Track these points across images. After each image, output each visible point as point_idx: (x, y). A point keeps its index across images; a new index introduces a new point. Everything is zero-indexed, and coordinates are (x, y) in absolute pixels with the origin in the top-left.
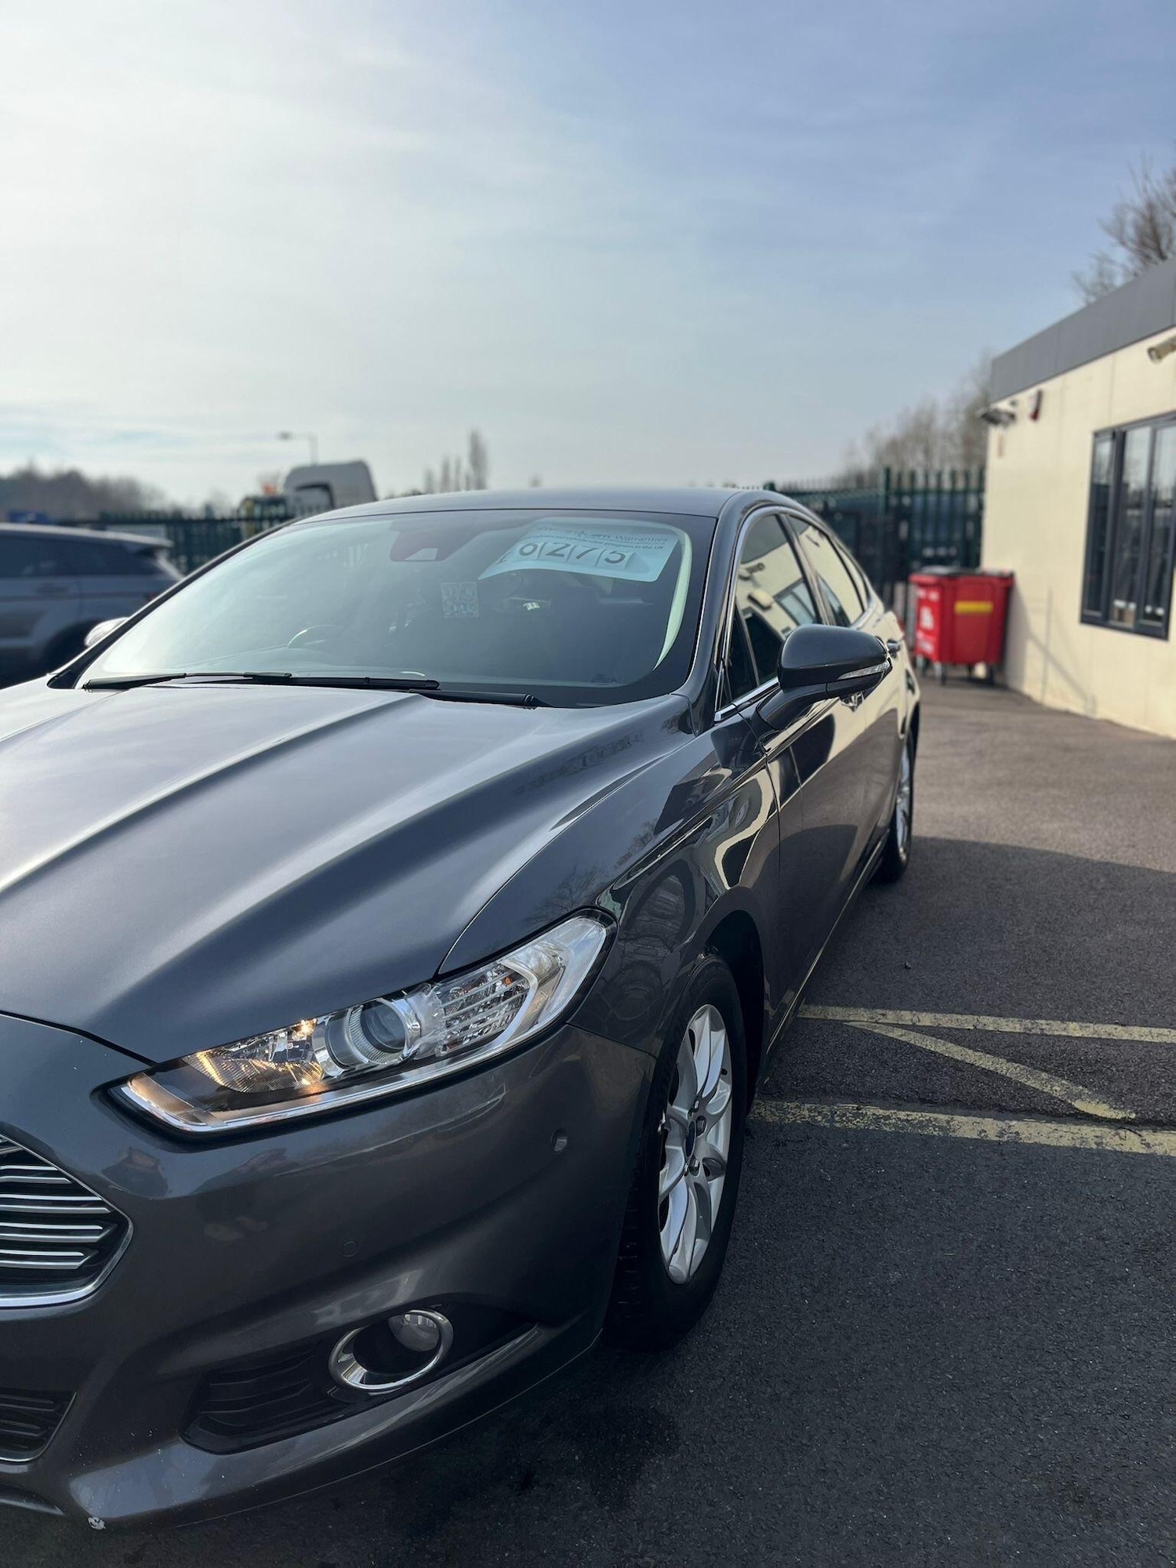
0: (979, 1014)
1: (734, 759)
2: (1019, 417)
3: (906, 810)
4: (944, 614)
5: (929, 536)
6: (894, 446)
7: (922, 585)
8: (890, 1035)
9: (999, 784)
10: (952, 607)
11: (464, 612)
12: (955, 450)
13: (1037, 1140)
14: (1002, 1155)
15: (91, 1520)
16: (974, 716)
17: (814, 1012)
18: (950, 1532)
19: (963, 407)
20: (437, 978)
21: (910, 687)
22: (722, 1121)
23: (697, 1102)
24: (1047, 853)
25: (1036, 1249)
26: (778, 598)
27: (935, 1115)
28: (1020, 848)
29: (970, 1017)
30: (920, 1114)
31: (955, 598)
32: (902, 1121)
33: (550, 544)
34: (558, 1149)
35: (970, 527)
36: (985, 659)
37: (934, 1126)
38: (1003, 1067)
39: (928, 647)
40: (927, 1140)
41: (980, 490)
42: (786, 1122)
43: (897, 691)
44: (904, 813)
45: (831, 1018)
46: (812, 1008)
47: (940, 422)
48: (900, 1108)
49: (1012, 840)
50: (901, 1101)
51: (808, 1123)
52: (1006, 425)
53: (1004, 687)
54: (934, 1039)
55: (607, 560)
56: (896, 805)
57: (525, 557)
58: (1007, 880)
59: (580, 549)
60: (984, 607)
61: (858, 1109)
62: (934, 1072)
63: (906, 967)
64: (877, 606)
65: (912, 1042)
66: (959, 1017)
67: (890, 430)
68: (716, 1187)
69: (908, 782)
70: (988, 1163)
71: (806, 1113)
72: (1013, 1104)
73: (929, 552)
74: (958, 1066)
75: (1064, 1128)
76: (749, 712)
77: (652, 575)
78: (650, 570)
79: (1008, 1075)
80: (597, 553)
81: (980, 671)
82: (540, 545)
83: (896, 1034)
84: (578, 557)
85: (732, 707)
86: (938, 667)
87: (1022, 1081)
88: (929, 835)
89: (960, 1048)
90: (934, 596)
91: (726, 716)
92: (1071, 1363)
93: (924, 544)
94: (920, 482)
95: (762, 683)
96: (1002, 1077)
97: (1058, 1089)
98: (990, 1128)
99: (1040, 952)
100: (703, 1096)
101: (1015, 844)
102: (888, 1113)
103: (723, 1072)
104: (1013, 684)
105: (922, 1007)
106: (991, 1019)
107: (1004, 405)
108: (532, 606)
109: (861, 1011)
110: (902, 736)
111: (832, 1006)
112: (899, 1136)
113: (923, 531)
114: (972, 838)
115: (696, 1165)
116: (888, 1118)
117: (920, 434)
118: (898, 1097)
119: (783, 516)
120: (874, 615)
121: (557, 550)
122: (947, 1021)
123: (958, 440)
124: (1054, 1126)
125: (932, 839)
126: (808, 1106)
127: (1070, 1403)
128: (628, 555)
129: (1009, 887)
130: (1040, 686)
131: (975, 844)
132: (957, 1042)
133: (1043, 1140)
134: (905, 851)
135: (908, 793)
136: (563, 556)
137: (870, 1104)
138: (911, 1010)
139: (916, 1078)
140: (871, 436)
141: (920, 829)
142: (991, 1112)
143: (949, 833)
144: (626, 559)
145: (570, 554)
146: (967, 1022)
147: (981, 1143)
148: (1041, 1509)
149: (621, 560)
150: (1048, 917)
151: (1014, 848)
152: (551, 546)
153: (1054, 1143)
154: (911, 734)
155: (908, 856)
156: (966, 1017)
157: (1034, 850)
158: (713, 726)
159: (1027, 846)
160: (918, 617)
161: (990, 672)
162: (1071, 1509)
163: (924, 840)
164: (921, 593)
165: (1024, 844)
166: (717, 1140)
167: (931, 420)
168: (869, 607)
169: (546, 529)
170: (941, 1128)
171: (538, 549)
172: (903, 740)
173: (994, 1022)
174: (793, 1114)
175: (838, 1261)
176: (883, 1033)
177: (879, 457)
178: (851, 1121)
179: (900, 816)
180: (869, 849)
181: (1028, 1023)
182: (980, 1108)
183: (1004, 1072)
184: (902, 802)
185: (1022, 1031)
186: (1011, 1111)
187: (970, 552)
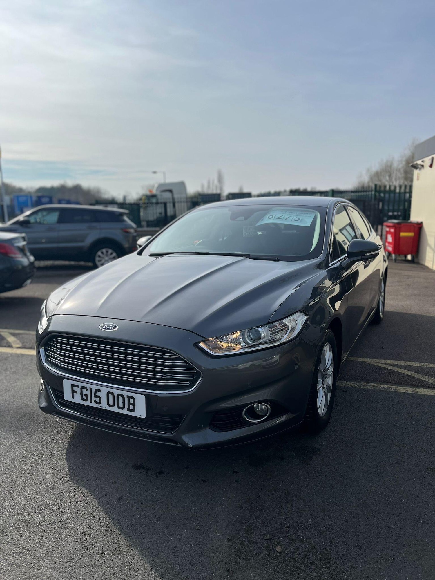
0: (406, 361)
1: (333, 278)
2: (425, 166)
3: (383, 301)
4: (396, 237)
5: (391, 208)
6: (377, 174)
7: (388, 226)
8: (378, 365)
9: (415, 295)
10: (399, 234)
11: (249, 235)
12: (401, 175)
13: (423, 393)
14: (412, 396)
15: (189, 445)
16: (406, 273)
17: (353, 359)
18: (396, 475)
19: (404, 159)
20: (268, 323)
21: (385, 261)
22: (330, 377)
23: (325, 369)
24: (431, 317)
25: (422, 418)
26: (341, 230)
27: (392, 386)
28: (422, 315)
29: (403, 362)
30: (387, 386)
31: (400, 231)
32: (382, 387)
33: (277, 215)
34: (296, 368)
35: (406, 204)
36: (411, 253)
37: (392, 389)
38: (413, 374)
39: (390, 249)
40: (389, 392)
41: (410, 192)
42: (346, 386)
43: (380, 261)
44: (382, 302)
45: (359, 361)
46: (352, 358)
47: (395, 165)
48: (381, 384)
49: (419, 313)
50: (381, 382)
51: (353, 387)
52: (420, 169)
53: (418, 263)
54: (392, 366)
55: (295, 220)
56: (379, 298)
57: (270, 219)
58: (417, 324)
59: (286, 217)
60: (411, 234)
61: (368, 384)
62: (391, 375)
63: (382, 348)
64: (374, 234)
65: (385, 367)
66: (400, 362)
67: (376, 167)
68: (329, 395)
69: (383, 292)
70: (408, 398)
71: (352, 384)
72: (417, 384)
73: (390, 214)
74: (399, 373)
75: (432, 391)
76: (338, 264)
77: (308, 224)
78: (307, 223)
79: (415, 376)
80: (291, 218)
81: (409, 257)
82: (274, 216)
83: (380, 365)
84: (286, 219)
85: (333, 262)
86: (393, 255)
87: (419, 378)
88: (390, 311)
89: (400, 369)
90: (392, 230)
91: (332, 265)
92: (431, 443)
93: (389, 211)
94: (388, 188)
95: (341, 256)
96: (413, 377)
97: (431, 380)
98: (409, 390)
99: (427, 345)
100: (327, 368)
101: (420, 314)
102: (377, 385)
103: (331, 363)
104: (421, 262)
105: (388, 359)
106: (410, 362)
107: (419, 162)
108: (259, 233)
109: (368, 359)
110: (381, 278)
111: (359, 357)
112: (381, 391)
113: (388, 206)
114: (405, 312)
115: (324, 387)
116: (377, 386)
117: (388, 170)
118: (380, 381)
119: (345, 206)
120: (373, 237)
121: (280, 217)
122: (395, 362)
123: (402, 171)
124: (429, 390)
125: (391, 312)
126: (353, 383)
127: (430, 451)
128: (301, 219)
129: (417, 326)
130: (432, 263)
131: (406, 314)
132: (399, 367)
133: (426, 393)
134: (382, 314)
135: (383, 295)
136: (281, 219)
137: (371, 383)
138: (384, 359)
139: (386, 376)
140: (368, 170)
141: (387, 308)
142: (410, 386)
143: (397, 310)
144: (300, 220)
145: (283, 218)
146: (403, 363)
147: (406, 394)
148: (421, 472)
149: (299, 220)
150: (430, 335)
151: (420, 315)
152: (277, 216)
153: (429, 394)
154: (385, 276)
155: (383, 316)
156: (402, 362)
157: (427, 316)
158: (329, 267)
159: (424, 315)
160: (386, 238)
161: (413, 258)
162: (429, 472)
163: (388, 312)
164: (388, 229)
165: (423, 314)
166: (329, 381)
167: (392, 164)
168: (371, 234)
169: (275, 211)
170: (394, 389)
171: (274, 217)
172: (382, 279)
173: (411, 363)
174: (348, 385)
175: (363, 418)
176: (375, 364)
177: (371, 179)
178: (366, 387)
179: (381, 303)
180: (370, 312)
181: (422, 364)
182: (406, 385)
183: (414, 375)
184: (381, 298)
185: (420, 366)
186: (416, 386)
187: (406, 214)
